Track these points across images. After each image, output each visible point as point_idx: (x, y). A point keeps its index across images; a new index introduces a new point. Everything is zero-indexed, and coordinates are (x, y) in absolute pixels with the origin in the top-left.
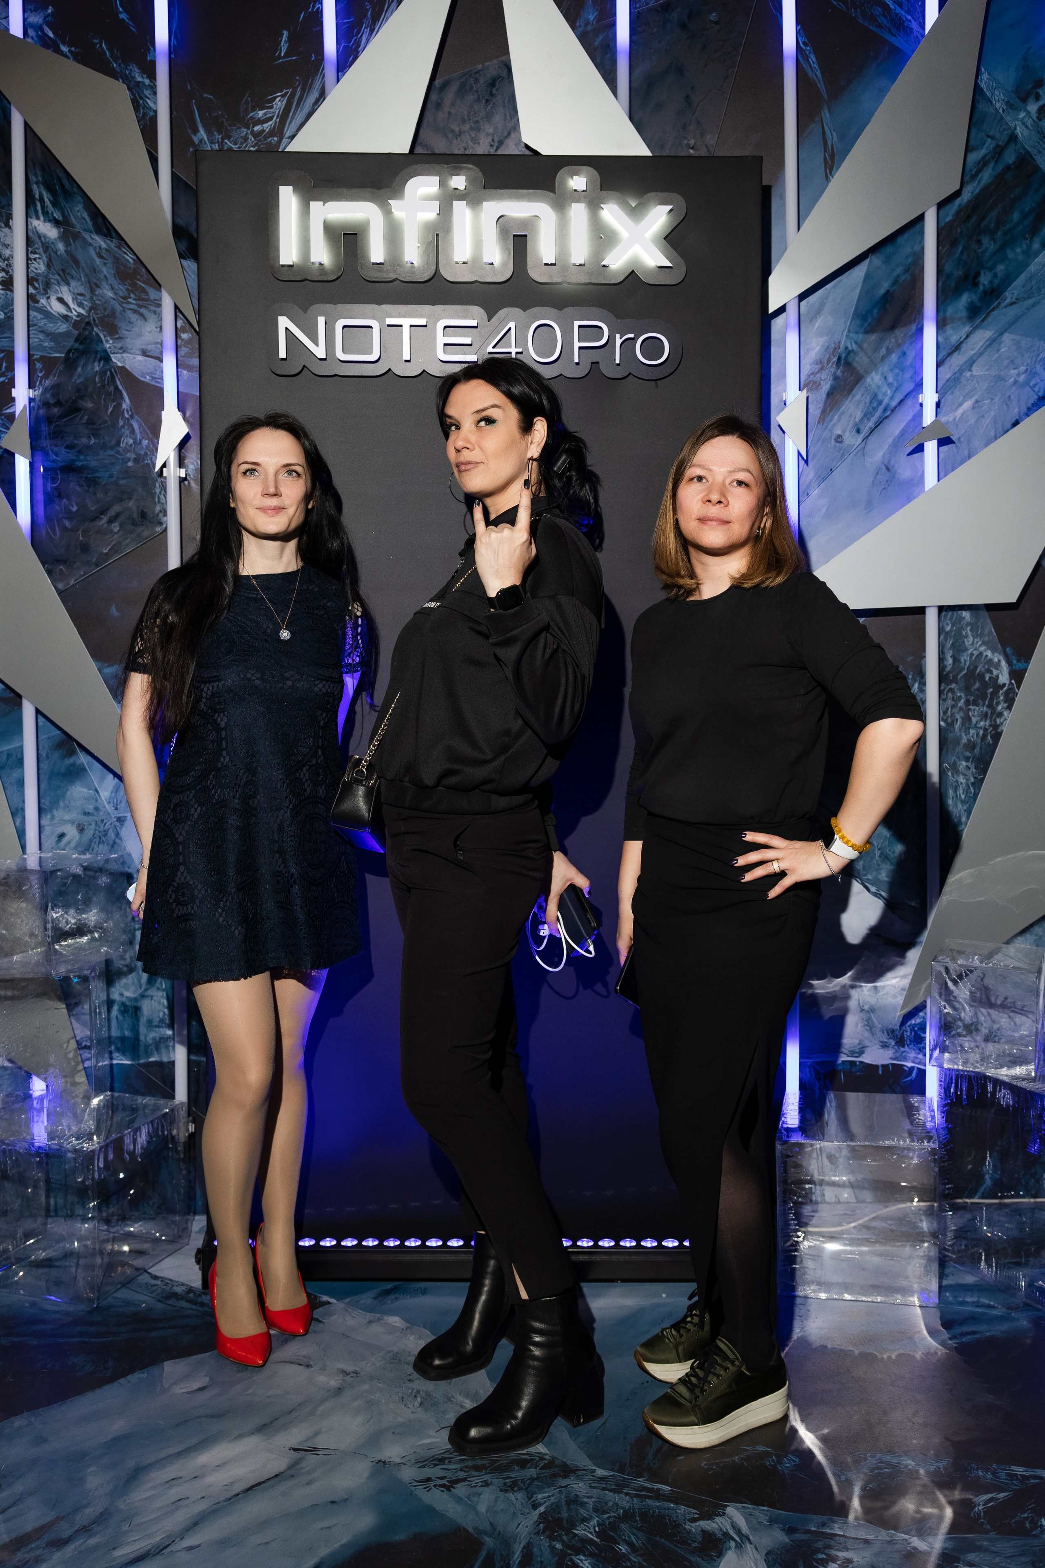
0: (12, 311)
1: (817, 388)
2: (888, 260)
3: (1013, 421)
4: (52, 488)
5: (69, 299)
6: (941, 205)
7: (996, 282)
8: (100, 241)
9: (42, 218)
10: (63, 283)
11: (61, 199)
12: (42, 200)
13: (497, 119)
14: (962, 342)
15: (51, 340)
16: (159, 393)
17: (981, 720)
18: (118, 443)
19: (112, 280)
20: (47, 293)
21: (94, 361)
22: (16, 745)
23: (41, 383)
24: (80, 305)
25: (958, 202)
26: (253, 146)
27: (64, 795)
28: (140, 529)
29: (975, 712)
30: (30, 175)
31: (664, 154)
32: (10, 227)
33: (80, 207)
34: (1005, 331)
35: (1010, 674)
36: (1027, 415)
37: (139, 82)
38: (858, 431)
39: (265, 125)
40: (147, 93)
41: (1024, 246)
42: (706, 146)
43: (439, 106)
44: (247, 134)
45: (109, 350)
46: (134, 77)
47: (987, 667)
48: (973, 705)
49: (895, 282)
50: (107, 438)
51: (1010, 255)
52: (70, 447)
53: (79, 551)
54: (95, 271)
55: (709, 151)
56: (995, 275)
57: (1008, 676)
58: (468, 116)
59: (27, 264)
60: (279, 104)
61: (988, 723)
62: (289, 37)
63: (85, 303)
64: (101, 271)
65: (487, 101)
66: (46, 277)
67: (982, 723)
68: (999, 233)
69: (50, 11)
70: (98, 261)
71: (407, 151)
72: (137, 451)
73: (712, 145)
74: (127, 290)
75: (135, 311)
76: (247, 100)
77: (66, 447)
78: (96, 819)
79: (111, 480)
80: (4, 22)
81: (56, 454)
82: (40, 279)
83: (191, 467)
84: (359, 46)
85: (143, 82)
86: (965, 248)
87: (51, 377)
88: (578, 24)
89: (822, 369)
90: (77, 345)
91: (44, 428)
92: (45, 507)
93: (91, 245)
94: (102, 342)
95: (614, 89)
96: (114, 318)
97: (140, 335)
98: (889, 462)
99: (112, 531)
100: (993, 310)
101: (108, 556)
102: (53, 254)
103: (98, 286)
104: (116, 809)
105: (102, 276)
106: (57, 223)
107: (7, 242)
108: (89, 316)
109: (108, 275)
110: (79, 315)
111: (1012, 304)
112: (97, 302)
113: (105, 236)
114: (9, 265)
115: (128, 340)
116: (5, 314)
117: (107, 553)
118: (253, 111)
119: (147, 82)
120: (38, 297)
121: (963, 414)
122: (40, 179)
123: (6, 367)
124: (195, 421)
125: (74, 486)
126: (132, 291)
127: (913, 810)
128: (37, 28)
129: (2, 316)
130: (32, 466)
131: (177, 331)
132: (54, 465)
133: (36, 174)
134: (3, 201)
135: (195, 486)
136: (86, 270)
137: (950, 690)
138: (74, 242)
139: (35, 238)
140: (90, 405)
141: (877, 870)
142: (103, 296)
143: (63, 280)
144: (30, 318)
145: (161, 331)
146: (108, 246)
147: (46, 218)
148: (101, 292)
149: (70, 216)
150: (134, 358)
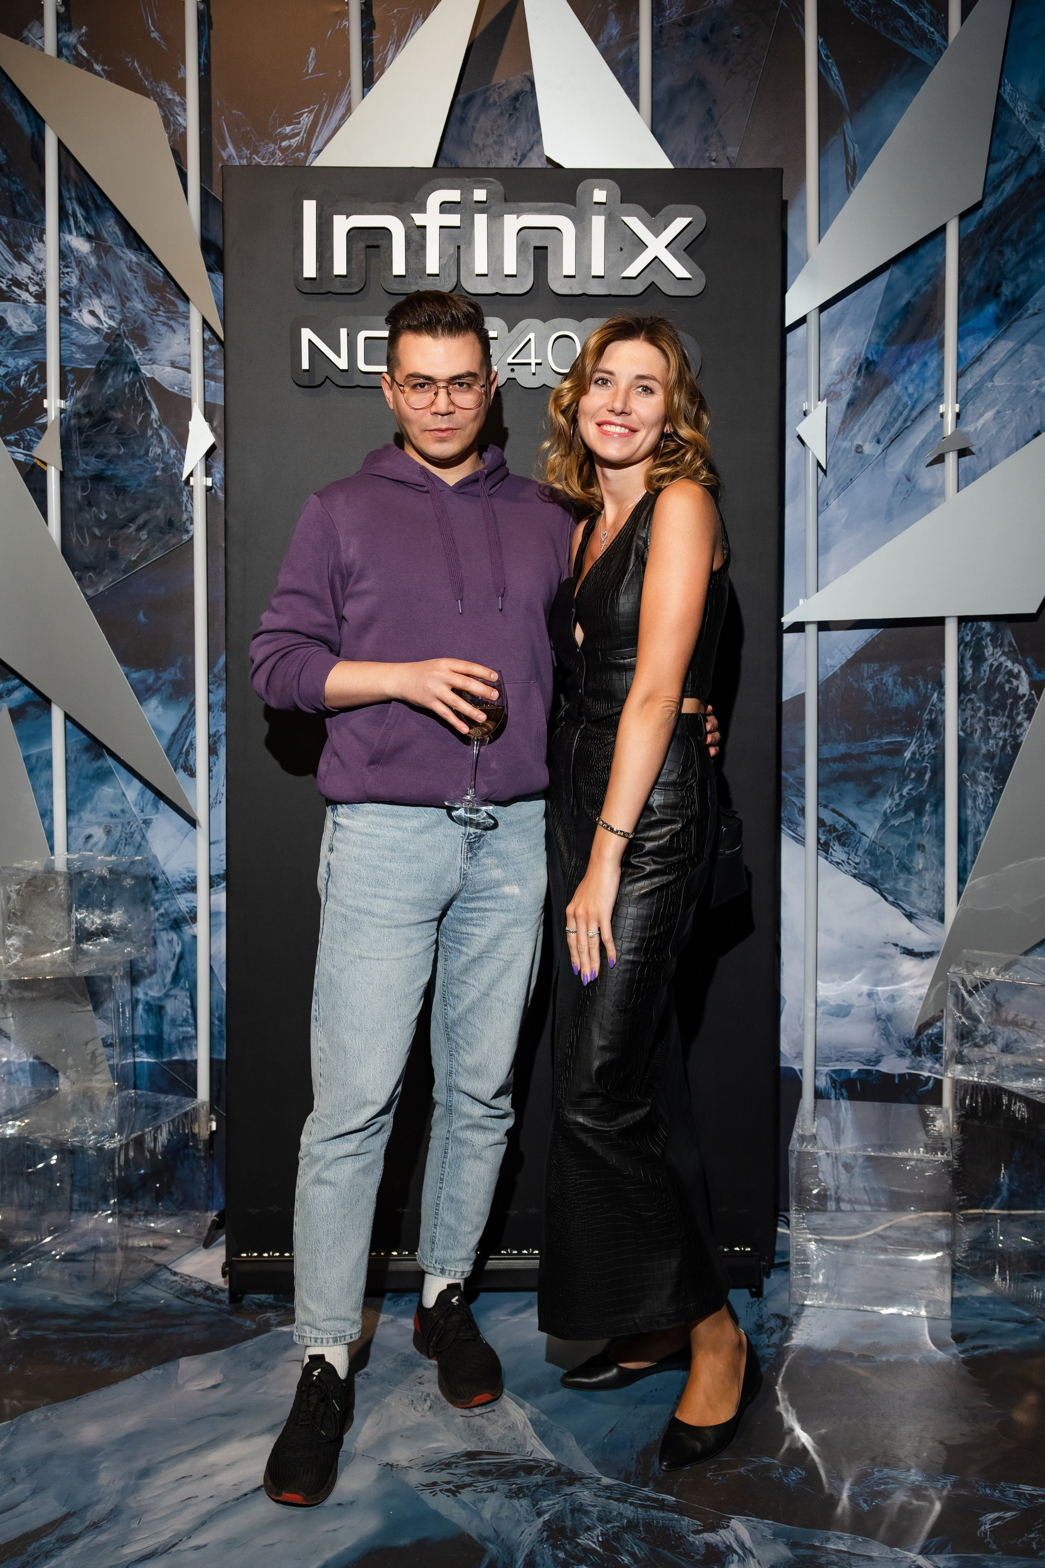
0: (45, 323)
1: (837, 398)
2: (909, 271)
4: (82, 496)
5: (100, 312)
6: (962, 217)
7: (1018, 293)
8: (131, 256)
9: (74, 233)
10: (94, 296)
11: (93, 214)
12: (75, 215)
13: (520, 133)
14: (983, 353)
15: (83, 352)
16: (186, 403)
17: (1001, 731)
18: (147, 452)
19: (142, 293)
20: (79, 306)
21: (124, 373)
22: (46, 748)
23: (72, 394)
24: (111, 317)
25: (980, 213)
26: (281, 162)
27: (91, 797)
28: (168, 537)
29: (995, 723)
30: (63, 191)
31: (686, 167)
32: (44, 242)
33: (112, 222)
34: (1027, 341)
35: (1030, 684)
37: (170, 99)
38: (879, 441)
39: (293, 141)
40: (177, 110)
42: (728, 158)
43: (463, 120)
44: (275, 149)
45: (138, 362)
46: (164, 95)
47: (1006, 677)
48: (993, 715)
49: (917, 293)
50: (136, 448)
51: (1032, 265)
52: (99, 456)
53: (108, 558)
54: (125, 284)
55: (730, 163)
56: (1017, 286)
57: (1028, 687)
58: (492, 130)
59: (60, 277)
60: (306, 120)
61: (1007, 733)
62: (317, 54)
63: (116, 315)
64: (131, 285)
65: (510, 115)
66: (78, 290)
67: (1002, 734)
68: (1021, 244)
69: (83, 31)
70: (129, 275)
71: (431, 166)
72: (165, 459)
73: (734, 158)
74: (157, 302)
75: (164, 324)
76: (275, 116)
77: (96, 457)
78: (123, 821)
79: (140, 489)
80: (39, 42)
81: (87, 464)
82: (73, 292)
83: (218, 476)
84: (385, 62)
85: (173, 99)
86: (987, 259)
87: (83, 388)
88: (601, 39)
89: (842, 380)
90: (107, 357)
91: (75, 438)
92: (75, 516)
93: (121, 258)
94: (132, 354)
95: (636, 103)
96: (144, 330)
97: (168, 347)
98: (910, 472)
99: (140, 539)
100: (1016, 320)
101: (136, 563)
102: (85, 268)
103: (128, 299)
104: (142, 811)
105: (133, 290)
106: (89, 238)
107: (40, 257)
108: (119, 328)
109: (138, 288)
110: (110, 327)
111: (1034, 314)
112: (128, 315)
113: (136, 250)
114: (43, 279)
115: (157, 352)
116: (39, 326)
117: (135, 561)
118: (281, 126)
119: (178, 99)
120: (70, 310)
121: (984, 425)
122: (73, 194)
123: (39, 379)
124: (221, 431)
125: (103, 494)
126: (162, 304)
127: (931, 819)
128: (71, 48)
129: (35, 329)
130: (63, 476)
131: (205, 344)
132: (85, 474)
133: (69, 190)
134: (37, 217)
135: (221, 495)
136: (117, 283)
137: (970, 700)
138: (106, 256)
139: (68, 252)
140: (119, 415)
141: (895, 879)
142: (133, 308)
143: (95, 293)
144: (62, 330)
145: (189, 343)
146: (138, 260)
147: (79, 234)
148: (131, 304)
149: (101, 231)
150: (163, 369)
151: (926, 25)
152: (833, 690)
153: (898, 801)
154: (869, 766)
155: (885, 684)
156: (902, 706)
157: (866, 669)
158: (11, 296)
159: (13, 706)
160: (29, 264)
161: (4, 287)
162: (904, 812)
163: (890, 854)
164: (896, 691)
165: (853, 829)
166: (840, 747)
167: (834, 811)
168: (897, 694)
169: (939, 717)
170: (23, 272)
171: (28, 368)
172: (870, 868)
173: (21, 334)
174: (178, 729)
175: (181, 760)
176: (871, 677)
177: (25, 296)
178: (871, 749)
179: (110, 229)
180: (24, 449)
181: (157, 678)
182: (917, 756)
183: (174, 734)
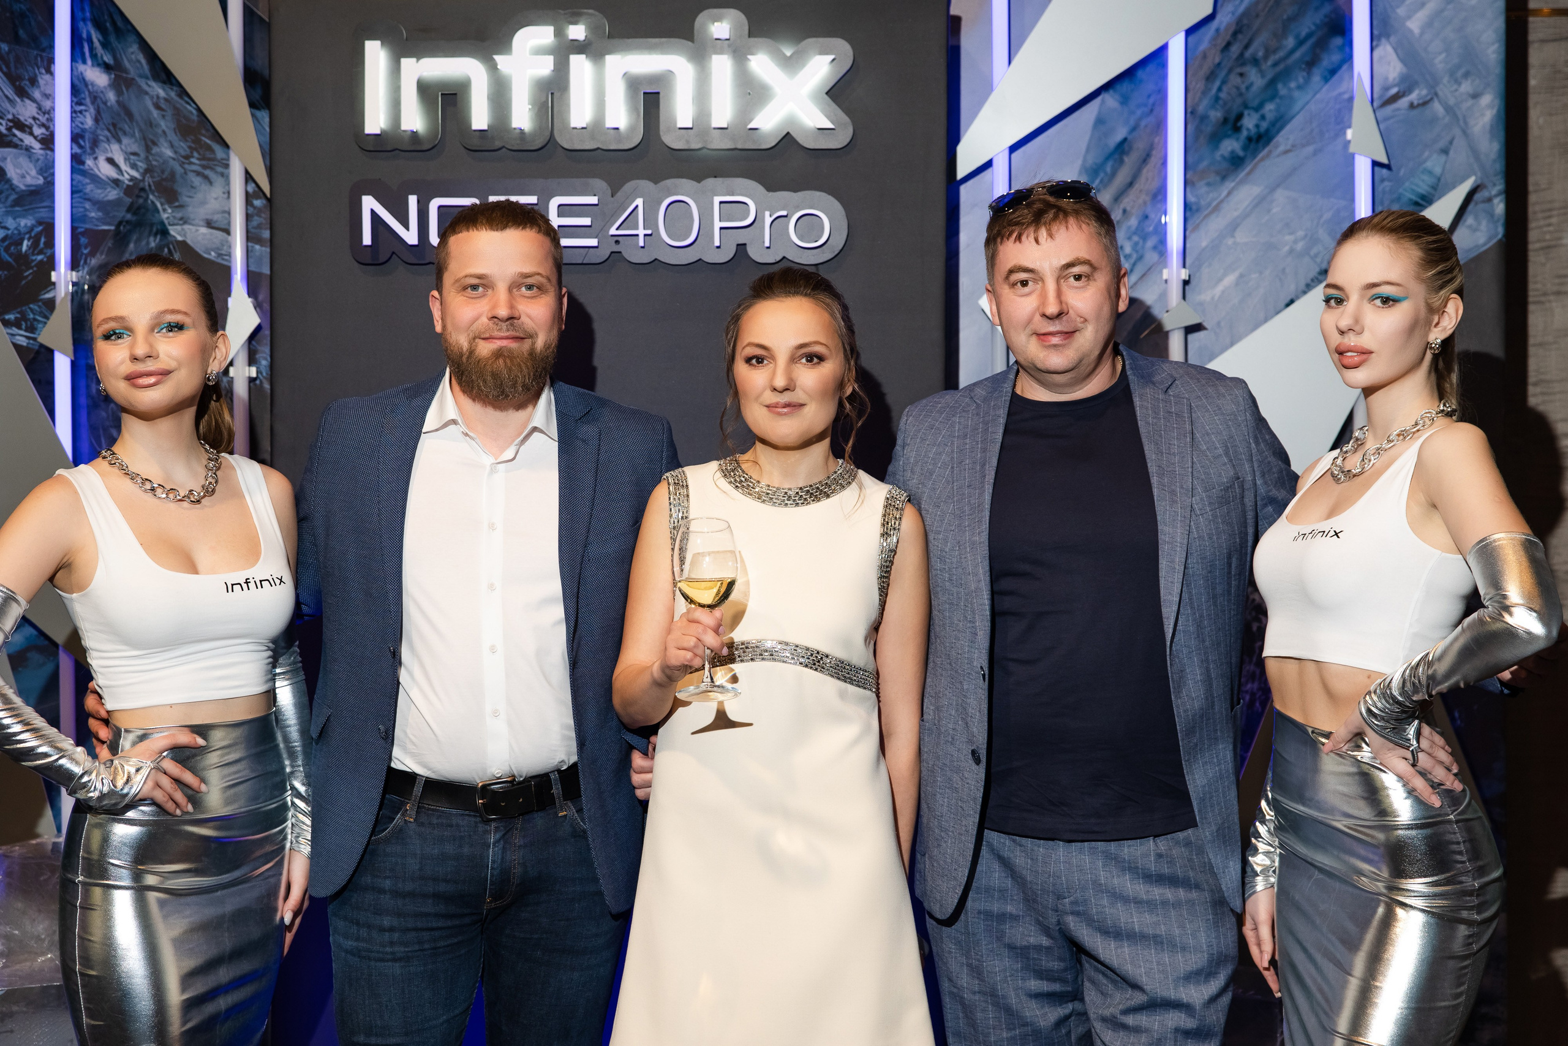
0: (53, 174)
2: (1125, 101)
3: (1288, 300)
5: (120, 159)
6: (1189, 32)
7: (1264, 125)
8: (159, 90)
9: (89, 62)
10: (113, 141)
11: (112, 38)
12: (90, 41)
14: (1222, 201)
15: (99, 209)
16: (226, 272)
19: (172, 136)
20: (94, 152)
21: (149, 235)
23: (85, 262)
24: (134, 166)
25: (1214, 25)
30: (76, 10)
32: (52, 74)
33: (135, 48)
34: (1278, 186)
36: (1305, 293)
41: (1301, 80)
45: (166, 222)
49: (1133, 128)
51: (1282, 90)
54: (151, 125)
56: (1263, 117)
59: (72, 117)
61: (1256, 685)
63: (140, 164)
64: (158, 125)
66: (94, 133)
67: (1249, 686)
68: (1270, 63)
70: (155, 113)
74: (190, 147)
75: (198, 174)
82: (87, 136)
83: (264, 363)
86: (1224, 82)
87: (98, 255)
90: (129, 216)
92: (89, 414)
93: (147, 93)
94: (158, 212)
96: (174, 183)
97: (203, 203)
100: (1262, 159)
102: (102, 106)
103: (155, 143)
105: (160, 132)
106: (107, 68)
107: (48, 92)
108: (143, 180)
109: (166, 130)
110: (132, 179)
111: (1286, 152)
112: (154, 163)
113: (164, 82)
114: (51, 120)
115: (190, 209)
116: (45, 178)
120: (83, 158)
121: (1223, 292)
122: (88, 14)
123: (45, 243)
124: (267, 306)
126: (196, 149)
129: (41, 181)
130: (74, 365)
131: (248, 198)
133: (83, 10)
134: (45, 43)
135: (267, 386)
136: (143, 126)
138: (127, 90)
139: (81, 86)
142: (160, 155)
143: (114, 137)
144: (74, 183)
145: (229, 197)
146: (167, 94)
147: (95, 63)
148: (158, 150)
149: (122, 59)
150: (197, 230)
158: (11, 142)
159: (11, 651)
160: (34, 100)
161: (3, 129)
170: (26, 111)
171: (32, 229)
173: (23, 188)
177: (28, 140)
179: (133, 57)
180: (26, 331)
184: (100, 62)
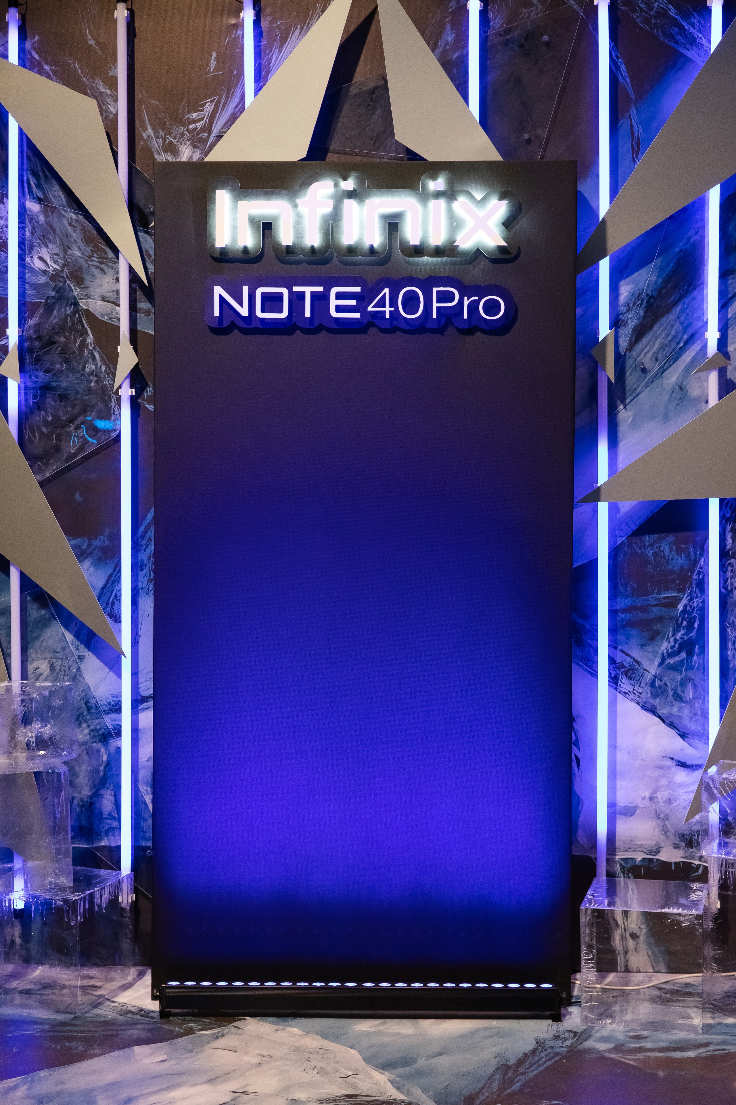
1: (624, 325)
4: (33, 402)
5: (47, 258)
8: (71, 215)
9: (29, 197)
10: (43, 246)
12: (29, 183)
15: (34, 289)
16: (116, 330)
18: (84, 368)
19: (80, 243)
20: (31, 253)
21: (67, 306)
24: (56, 262)
28: (99, 434)
32: (4, 204)
33: (57, 187)
37: (103, 92)
38: (657, 360)
39: (198, 124)
40: (109, 100)
44: (184, 131)
45: (77, 297)
46: (99, 90)
50: (75, 364)
52: (47, 371)
53: (53, 451)
54: (67, 236)
59: (19, 231)
60: (209, 108)
62: (217, 56)
63: (60, 261)
64: (71, 237)
65: (368, 105)
66: (31, 241)
69: (36, 39)
70: (70, 229)
71: (305, 158)
72: (98, 375)
74: (91, 250)
75: (97, 267)
76: (184, 105)
77: (44, 372)
78: (62, 656)
79: (78, 397)
81: (36, 376)
82: (28, 243)
83: (139, 387)
84: (270, 63)
85: (106, 92)
87: (34, 318)
88: (439, 44)
89: (628, 310)
90: (53, 294)
91: (28, 358)
92: (29, 418)
93: (64, 216)
94: (73, 291)
96: (81, 272)
97: (100, 285)
98: (682, 383)
99: (78, 436)
101: (75, 455)
102: (36, 224)
103: (69, 248)
104: (77, 649)
105: (73, 241)
106: (39, 200)
108: (62, 271)
109: (77, 239)
110: (55, 270)
112: (69, 260)
113: (76, 210)
115: (92, 289)
117: (74, 453)
118: (189, 112)
119: (109, 92)
120: (26, 258)
124: (141, 352)
125: (50, 401)
126: (95, 252)
127: (699, 659)
128: (27, 52)
130: (21, 387)
132: (35, 385)
136: (61, 236)
137: (730, 563)
138: (52, 214)
139: (25, 213)
140: (63, 339)
141: (670, 706)
142: (73, 255)
143: (43, 243)
144: (20, 273)
145: (118, 282)
146: (77, 217)
147: (32, 197)
148: (71, 252)
149: (49, 195)
150: (96, 303)
151: (696, 32)
152: (622, 556)
153: (673, 644)
154: (650, 616)
155: (663, 551)
156: (677, 569)
157: (647, 539)
162: (679, 652)
163: (667, 685)
164: (671, 556)
165: (637, 666)
166: (627, 601)
167: (622, 651)
168: (672, 559)
169: (706, 577)
172: (651, 698)
174: (106, 585)
175: (108, 609)
176: (651, 545)
178: (652, 602)
179: (56, 193)
181: (90, 545)
182: (688, 608)
183: (103, 589)
184: (36, 197)
